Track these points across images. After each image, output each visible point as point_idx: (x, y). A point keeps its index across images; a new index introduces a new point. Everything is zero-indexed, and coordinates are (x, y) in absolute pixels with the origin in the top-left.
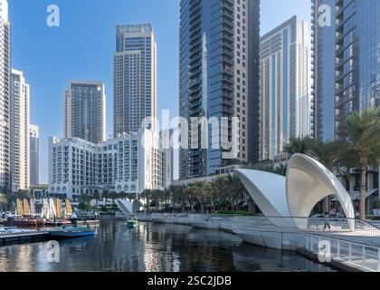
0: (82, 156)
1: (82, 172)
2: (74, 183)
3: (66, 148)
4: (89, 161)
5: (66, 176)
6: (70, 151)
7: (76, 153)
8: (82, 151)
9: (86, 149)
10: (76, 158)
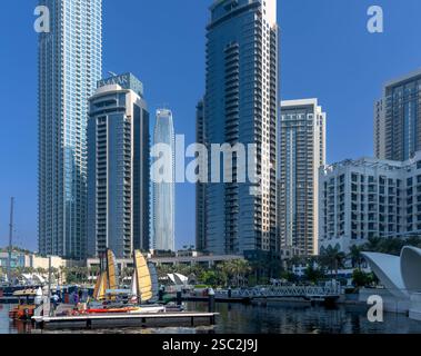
0: (371, 186)
1: (371, 216)
2: (354, 236)
3: (342, 178)
4: (386, 194)
5: (341, 226)
6: (348, 181)
7: (359, 183)
8: (371, 179)
9: (381, 172)
10: (359, 192)
